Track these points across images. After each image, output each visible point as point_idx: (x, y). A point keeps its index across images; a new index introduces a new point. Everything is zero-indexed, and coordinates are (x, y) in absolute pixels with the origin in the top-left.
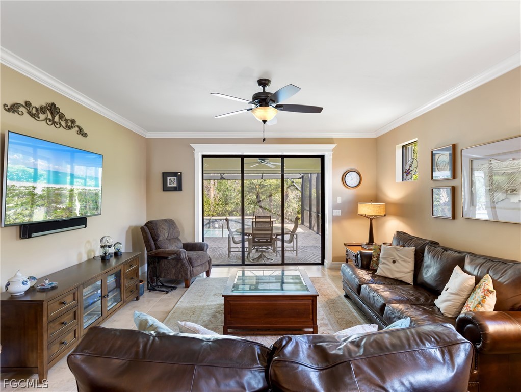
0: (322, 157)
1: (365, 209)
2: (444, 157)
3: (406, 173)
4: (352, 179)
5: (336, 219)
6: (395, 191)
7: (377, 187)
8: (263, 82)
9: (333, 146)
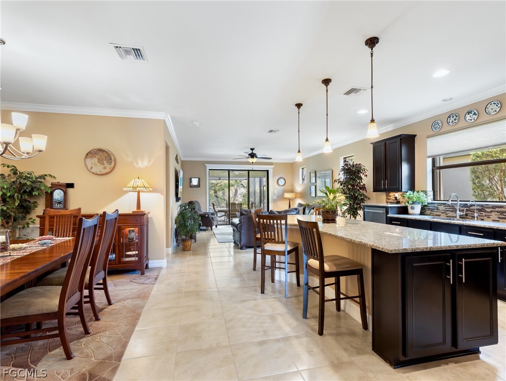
0: (268, 171)
1: (287, 195)
2: (313, 175)
3: (303, 180)
4: (282, 182)
5: (274, 201)
6: (299, 188)
7: (293, 185)
8: (252, 149)
9: (273, 166)
